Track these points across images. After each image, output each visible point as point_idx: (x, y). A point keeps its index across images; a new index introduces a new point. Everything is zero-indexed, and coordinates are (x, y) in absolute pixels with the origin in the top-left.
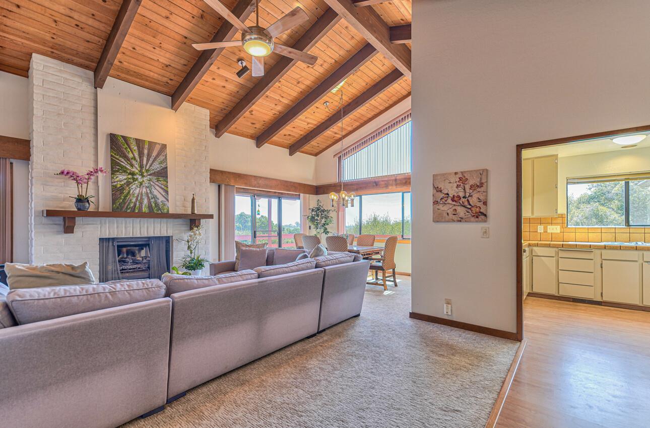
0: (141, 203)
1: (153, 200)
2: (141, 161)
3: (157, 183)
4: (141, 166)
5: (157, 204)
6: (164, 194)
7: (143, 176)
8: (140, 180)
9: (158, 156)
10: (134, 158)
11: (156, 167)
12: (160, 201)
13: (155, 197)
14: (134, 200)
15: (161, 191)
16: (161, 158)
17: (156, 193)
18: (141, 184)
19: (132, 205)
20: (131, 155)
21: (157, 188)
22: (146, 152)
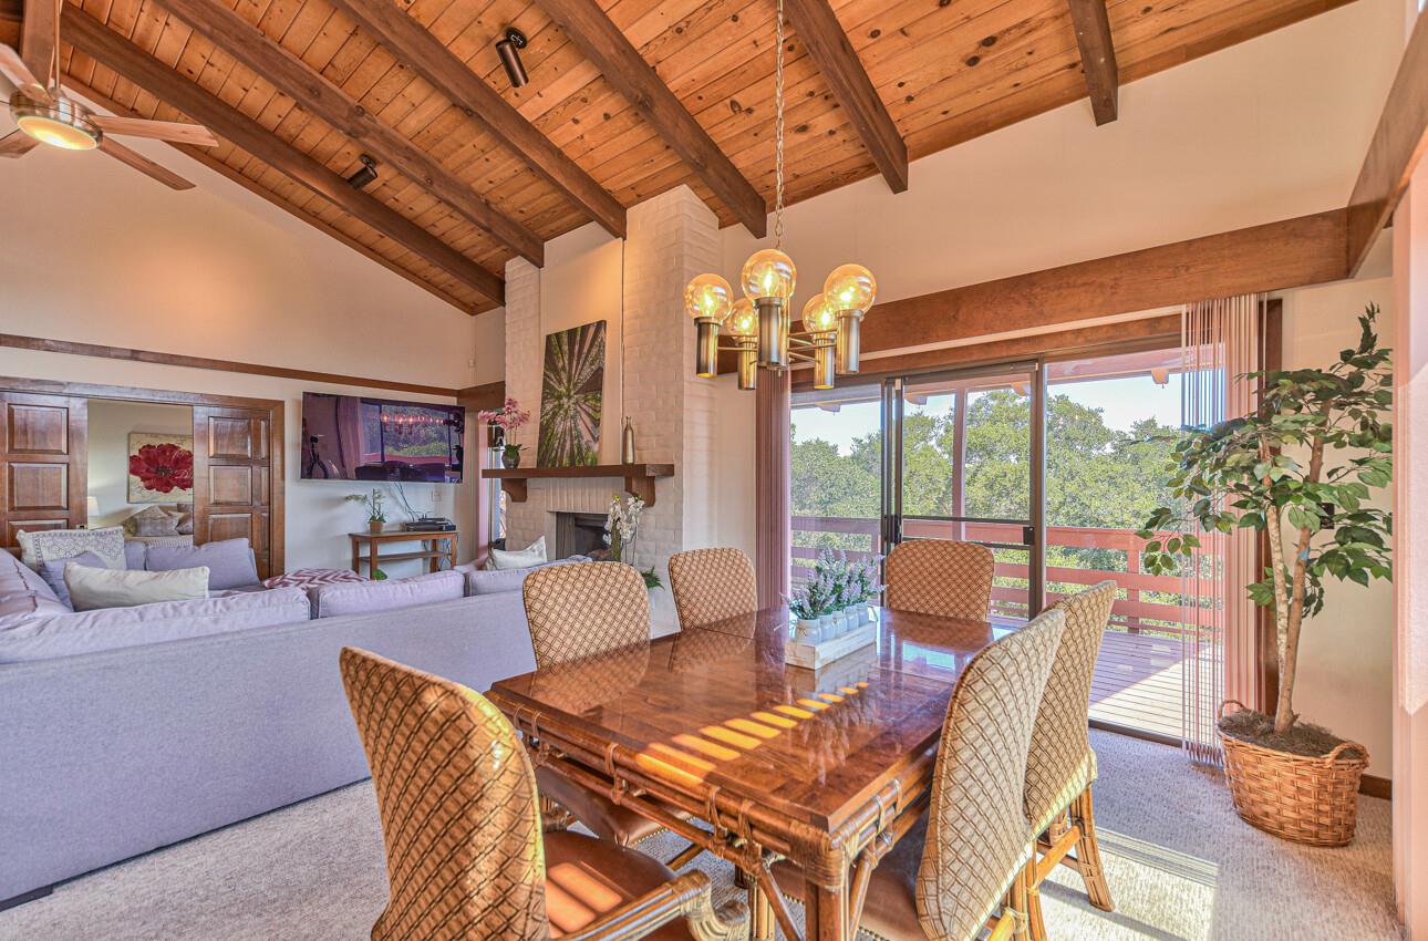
0: (563, 450)
1: (576, 442)
2: (571, 368)
3: (584, 406)
4: (569, 381)
5: (580, 448)
6: (590, 425)
7: (569, 397)
8: (566, 406)
9: (589, 351)
10: (563, 368)
11: (587, 372)
12: (583, 442)
13: (579, 436)
14: (556, 445)
15: (588, 420)
16: (594, 350)
17: (581, 427)
18: (566, 411)
19: (553, 454)
20: (560, 365)
21: (584, 415)
22: (577, 347)
